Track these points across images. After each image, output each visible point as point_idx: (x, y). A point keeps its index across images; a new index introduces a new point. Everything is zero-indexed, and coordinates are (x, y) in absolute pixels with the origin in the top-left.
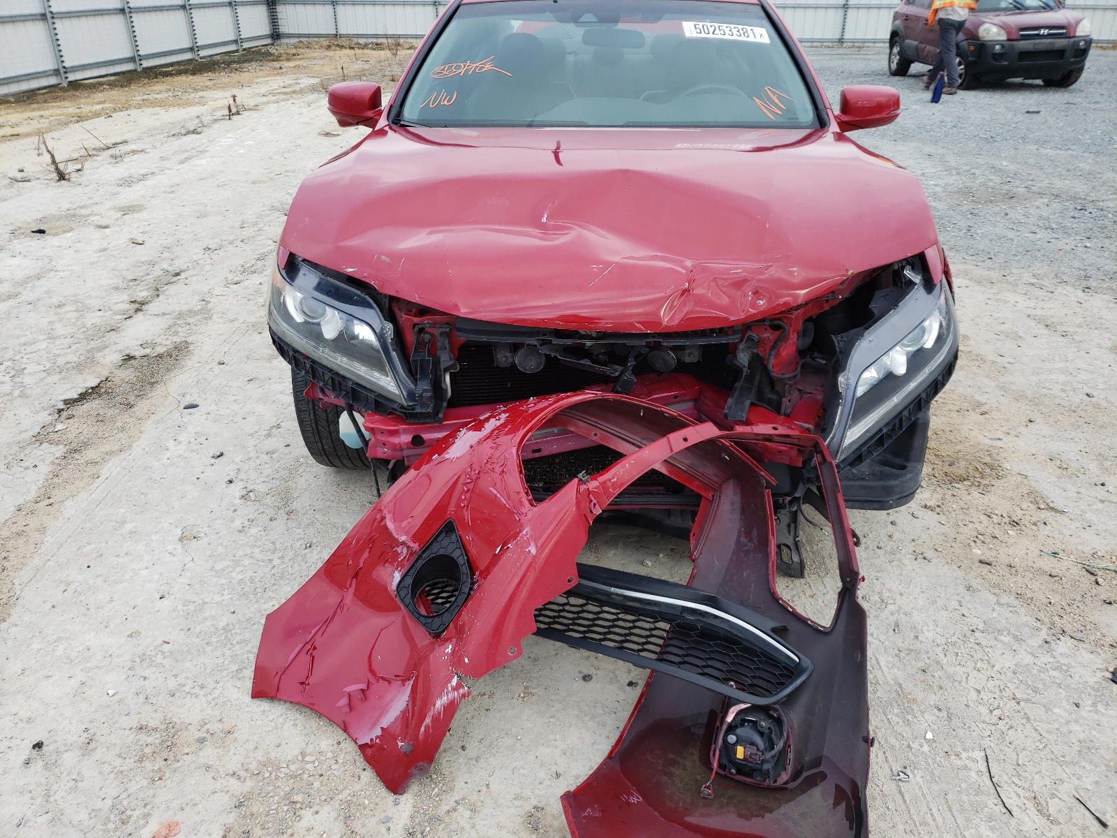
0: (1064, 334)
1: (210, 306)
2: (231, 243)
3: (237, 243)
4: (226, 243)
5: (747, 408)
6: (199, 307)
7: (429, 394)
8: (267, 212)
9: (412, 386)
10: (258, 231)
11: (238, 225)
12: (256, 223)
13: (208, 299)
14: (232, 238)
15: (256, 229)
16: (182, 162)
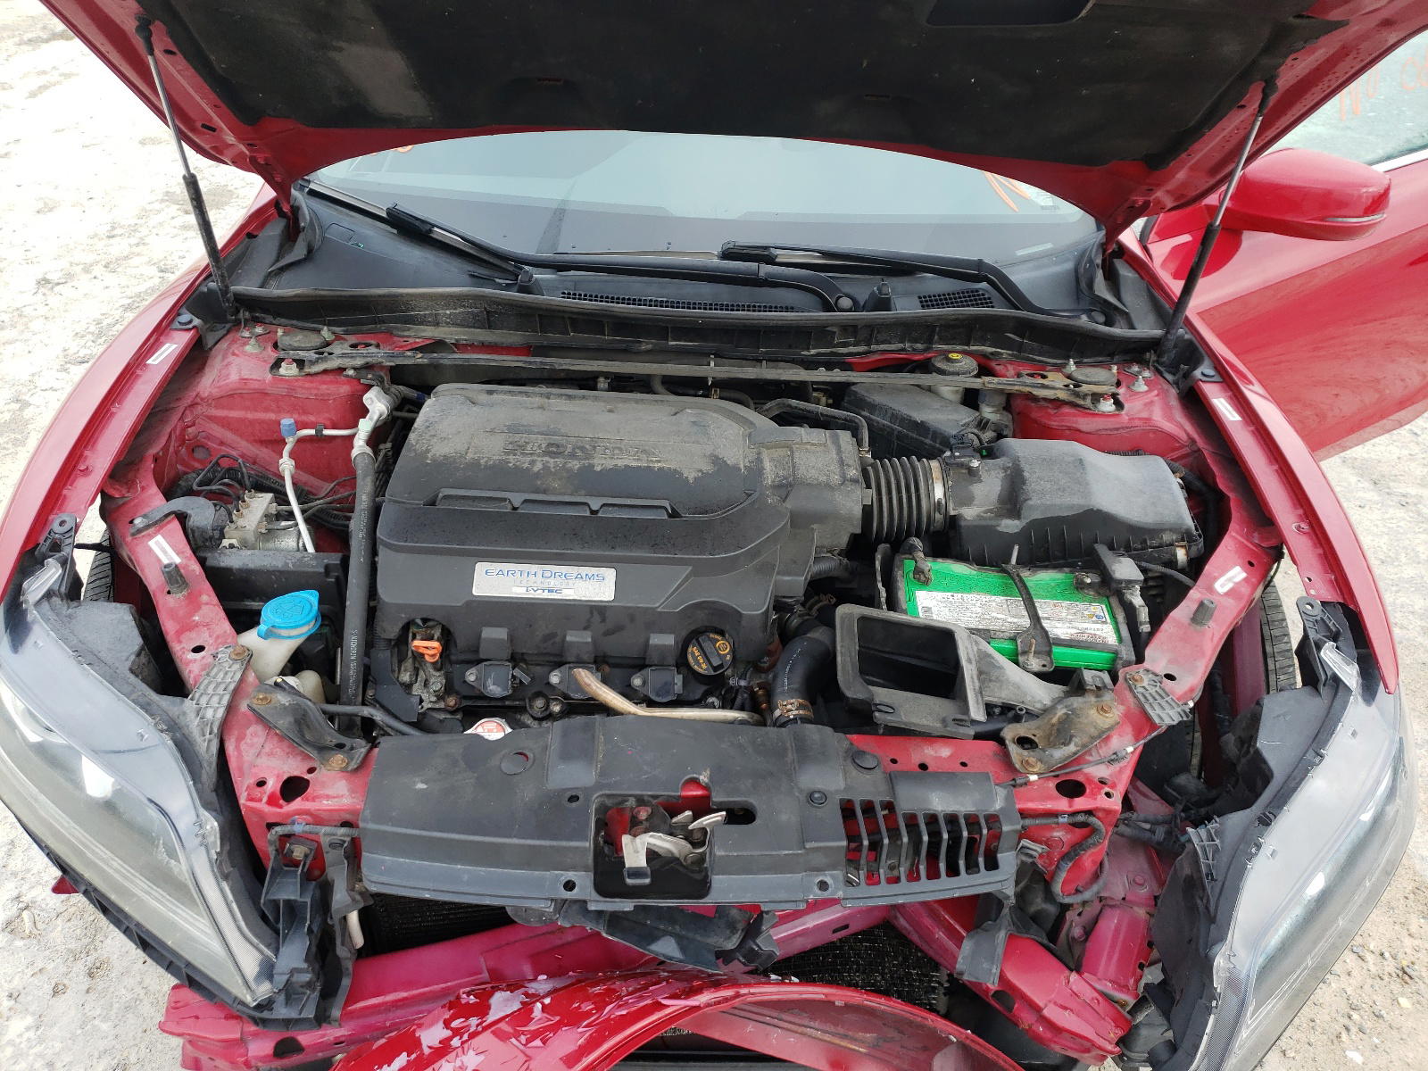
0: (1404, 500)
1: (28, 413)
2: (87, 270)
3: (98, 270)
4: (78, 269)
5: (1000, 950)
6: (7, 416)
7: (307, 977)
8: (157, 206)
9: (269, 953)
10: (137, 245)
11: (104, 230)
12: (134, 229)
13: (26, 398)
14: (90, 258)
15: (133, 241)
16: (33, 95)
